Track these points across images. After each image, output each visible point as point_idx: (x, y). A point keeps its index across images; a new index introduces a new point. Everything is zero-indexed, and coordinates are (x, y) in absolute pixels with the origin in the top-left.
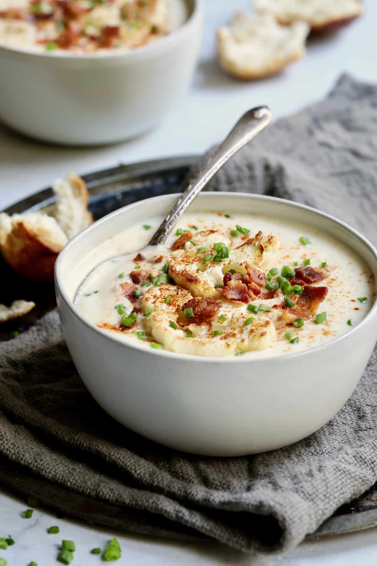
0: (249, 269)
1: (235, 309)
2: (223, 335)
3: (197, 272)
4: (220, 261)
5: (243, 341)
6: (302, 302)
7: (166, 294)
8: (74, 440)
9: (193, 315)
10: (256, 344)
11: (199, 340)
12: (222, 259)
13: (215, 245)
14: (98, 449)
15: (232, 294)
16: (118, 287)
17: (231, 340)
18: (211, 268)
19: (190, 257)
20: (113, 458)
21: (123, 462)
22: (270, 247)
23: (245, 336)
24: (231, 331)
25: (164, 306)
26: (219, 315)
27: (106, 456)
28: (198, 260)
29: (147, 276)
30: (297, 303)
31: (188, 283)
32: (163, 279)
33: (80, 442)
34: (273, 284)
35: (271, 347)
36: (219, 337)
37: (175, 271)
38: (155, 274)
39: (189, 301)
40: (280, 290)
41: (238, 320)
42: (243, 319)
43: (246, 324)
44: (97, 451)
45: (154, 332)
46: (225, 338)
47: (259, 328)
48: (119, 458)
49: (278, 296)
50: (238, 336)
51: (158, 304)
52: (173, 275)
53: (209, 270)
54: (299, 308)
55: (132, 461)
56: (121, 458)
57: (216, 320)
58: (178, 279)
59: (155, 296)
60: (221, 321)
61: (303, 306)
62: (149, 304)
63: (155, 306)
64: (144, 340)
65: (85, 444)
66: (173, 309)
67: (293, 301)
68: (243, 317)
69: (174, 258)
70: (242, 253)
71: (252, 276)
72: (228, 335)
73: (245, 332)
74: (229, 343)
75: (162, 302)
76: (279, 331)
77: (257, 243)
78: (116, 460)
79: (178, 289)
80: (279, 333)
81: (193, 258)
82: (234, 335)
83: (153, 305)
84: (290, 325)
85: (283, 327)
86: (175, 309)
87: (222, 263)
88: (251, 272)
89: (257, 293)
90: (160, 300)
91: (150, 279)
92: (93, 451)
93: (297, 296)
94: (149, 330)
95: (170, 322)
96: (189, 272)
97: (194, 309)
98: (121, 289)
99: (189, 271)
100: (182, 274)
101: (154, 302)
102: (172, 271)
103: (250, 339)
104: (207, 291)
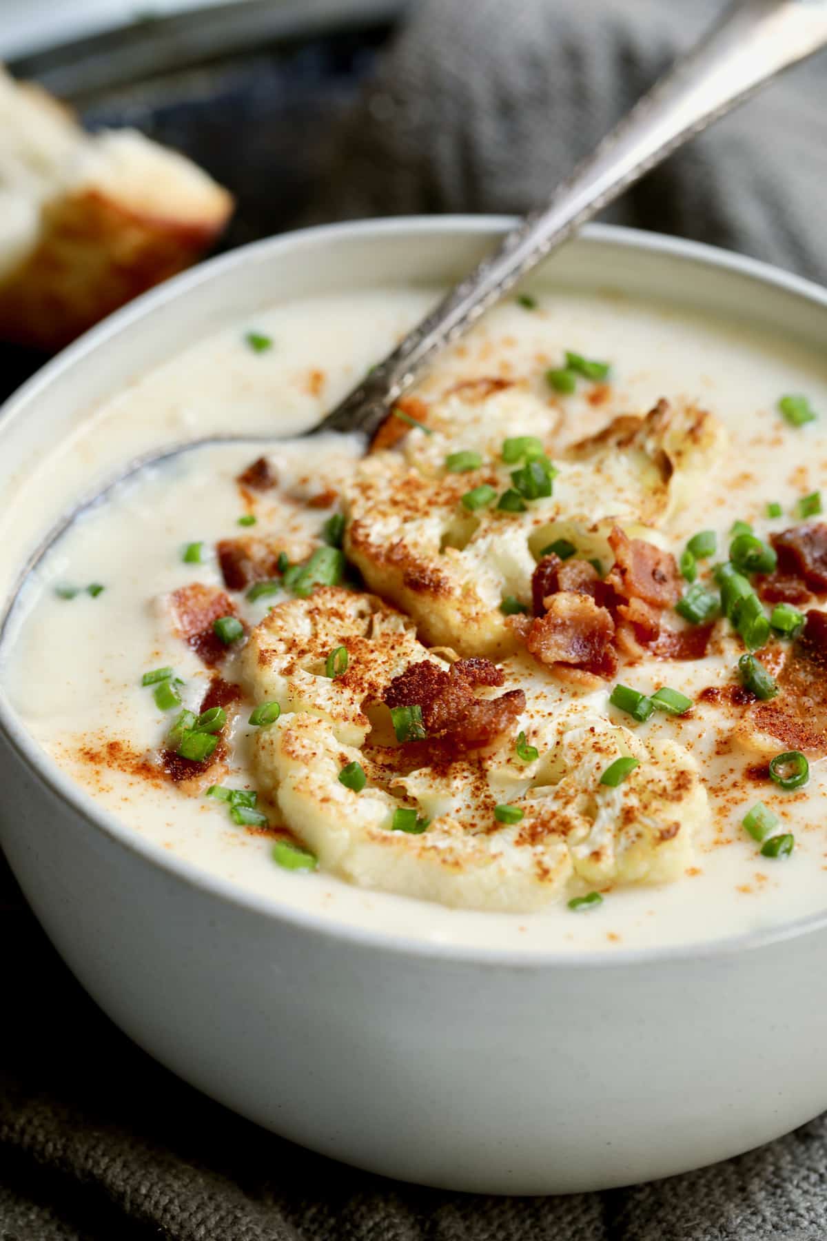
0: (621, 550)
1: (569, 703)
2: (527, 822)
3: (442, 551)
4: (523, 509)
5: (596, 855)
6: (802, 676)
7: (331, 633)
8: (12, 1128)
9: (422, 732)
10: (642, 867)
11: (443, 844)
12: (527, 503)
13: (506, 445)
14: (95, 1171)
15: (559, 647)
16: (166, 602)
17: (554, 850)
18: (490, 537)
19: (419, 487)
20: (148, 1206)
21: (182, 1227)
22: (695, 457)
23: (603, 833)
24: (555, 806)
25: (325, 685)
26: (515, 733)
27: (122, 1196)
28: (447, 503)
29: (272, 559)
30: (784, 678)
31: (409, 593)
32: (325, 570)
33: (34, 1138)
34: (701, 599)
35: (694, 872)
36: (510, 833)
37: (366, 545)
38: (296, 551)
39: (411, 670)
40: (725, 627)
41: (578, 757)
42: (597, 757)
43: (608, 780)
44: (90, 1174)
45: (285, 797)
46: (533, 836)
47: (655, 804)
48: (166, 1210)
49: (720, 652)
50: (580, 830)
51: (302, 677)
52: (360, 558)
53: (482, 544)
54: (790, 700)
55: (212, 1222)
56: (175, 1209)
57: (502, 755)
58: (373, 574)
59: (292, 645)
60: (518, 760)
61: (805, 693)
62: (272, 678)
63: (292, 687)
64: (249, 827)
65: (51, 1145)
66: (351, 701)
67: (769, 673)
68: (597, 749)
69: (365, 488)
70: (598, 480)
71: (631, 576)
72: (544, 824)
73: (604, 814)
74: (548, 861)
75: (315, 670)
76: (720, 801)
77: (650, 445)
78: (158, 1214)
79: (375, 610)
80: (723, 811)
81: (430, 492)
82: (565, 828)
83: (282, 681)
84: (760, 774)
85: (735, 785)
86: (359, 698)
87: (528, 519)
88: (629, 562)
89: (645, 635)
90: (308, 659)
91: (279, 568)
92: (78, 1173)
93: (784, 646)
94: (268, 781)
95: (343, 759)
96: (414, 553)
97: (427, 710)
98: (174, 613)
99: (416, 545)
100: (389, 560)
101: (289, 671)
102: (355, 542)
103: (620, 849)
104: (474, 626)
